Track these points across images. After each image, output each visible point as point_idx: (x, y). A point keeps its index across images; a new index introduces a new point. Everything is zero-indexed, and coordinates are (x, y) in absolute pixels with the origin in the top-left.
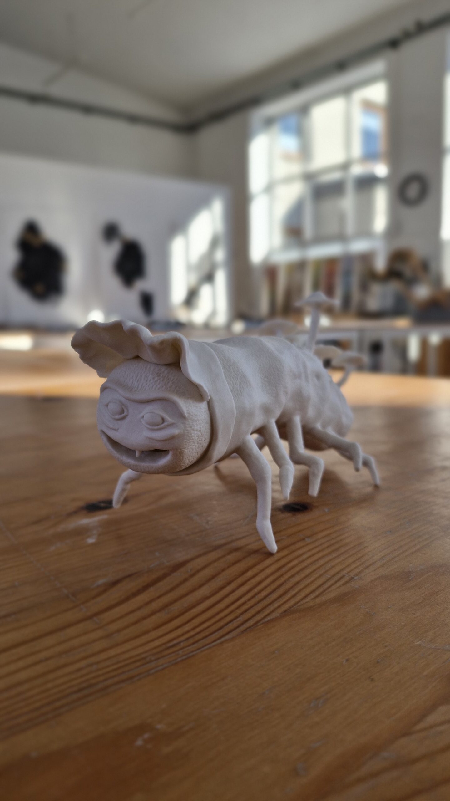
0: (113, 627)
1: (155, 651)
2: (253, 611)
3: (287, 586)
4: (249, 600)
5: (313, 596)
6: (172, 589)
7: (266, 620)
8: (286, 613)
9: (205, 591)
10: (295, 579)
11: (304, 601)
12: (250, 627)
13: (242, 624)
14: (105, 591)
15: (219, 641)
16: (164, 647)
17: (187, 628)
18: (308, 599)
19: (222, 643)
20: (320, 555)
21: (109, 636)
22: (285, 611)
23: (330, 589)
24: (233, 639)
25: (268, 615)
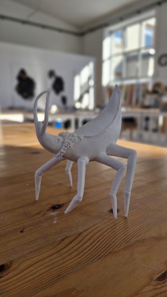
0: (64, 256)
1: (76, 264)
2: (101, 252)
3: (110, 243)
4: (100, 248)
6: (79, 243)
7: (104, 255)
8: (110, 253)
9: (88, 244)
10: (113, 241)
12: (100, 258)
13: (98, 256)
14: (61, 242)
15: (92, 262)
16: (77, 263)
17: (84, 257)
18: (116, 248)
20: (120, 231)
21: (63, 259)
23: (122, 245)
24: (96, 261)
25: (105, 254)
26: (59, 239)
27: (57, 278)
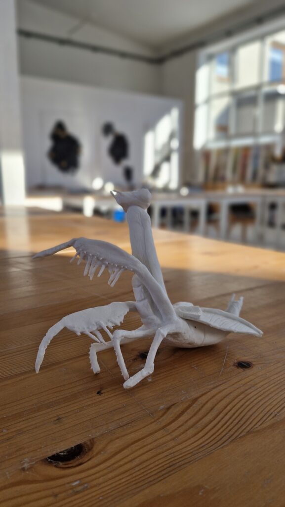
0: (175, 434)
1: (196, 449)
2: (233, 431)
3: (246, 417)
4: (231, 424)
5: (259, 424)
6: (195, 415)
7: (240, 436)
8: (248, 433)
9: (209, 417)
10: (250, 413)
11: (255, 427)
12: (233, 440)
13: (229, 438)
14: (165, 413)
15: (222, 446)
16: (198, 447)
17: (207, 437)
18: (257, 426)
19: (223, 447)
20: (260, 398)
21: (173, 439)
22: (248, 432)
23: (267, 420)
24: (227, 445)
25: (240, 433)
26: (162, 407)
27: (169, 469)
